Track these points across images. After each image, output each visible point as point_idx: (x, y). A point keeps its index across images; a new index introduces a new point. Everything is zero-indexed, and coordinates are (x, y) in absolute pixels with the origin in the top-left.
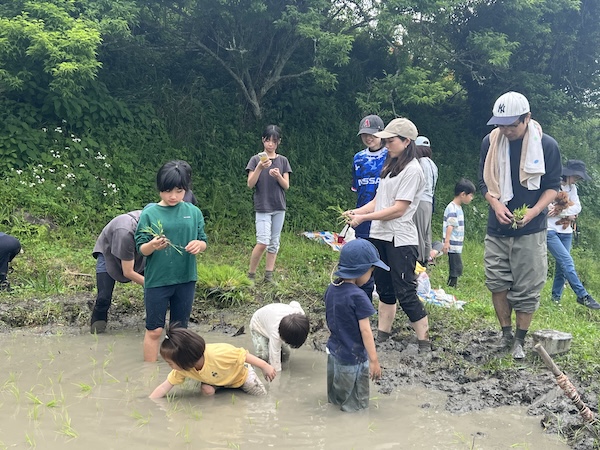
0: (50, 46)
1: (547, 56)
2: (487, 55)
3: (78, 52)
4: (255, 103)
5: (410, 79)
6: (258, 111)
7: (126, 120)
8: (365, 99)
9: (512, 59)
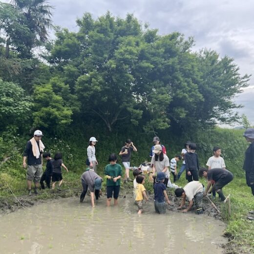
0: (58, 116)
1: (195, 112)
2: (179, 115)
3: (66, 117)
4: (109, 127)
5: (158, 122)
6: (110, 130)
7: (73, 134)
8: (145, 128)
9: (186, 116)
